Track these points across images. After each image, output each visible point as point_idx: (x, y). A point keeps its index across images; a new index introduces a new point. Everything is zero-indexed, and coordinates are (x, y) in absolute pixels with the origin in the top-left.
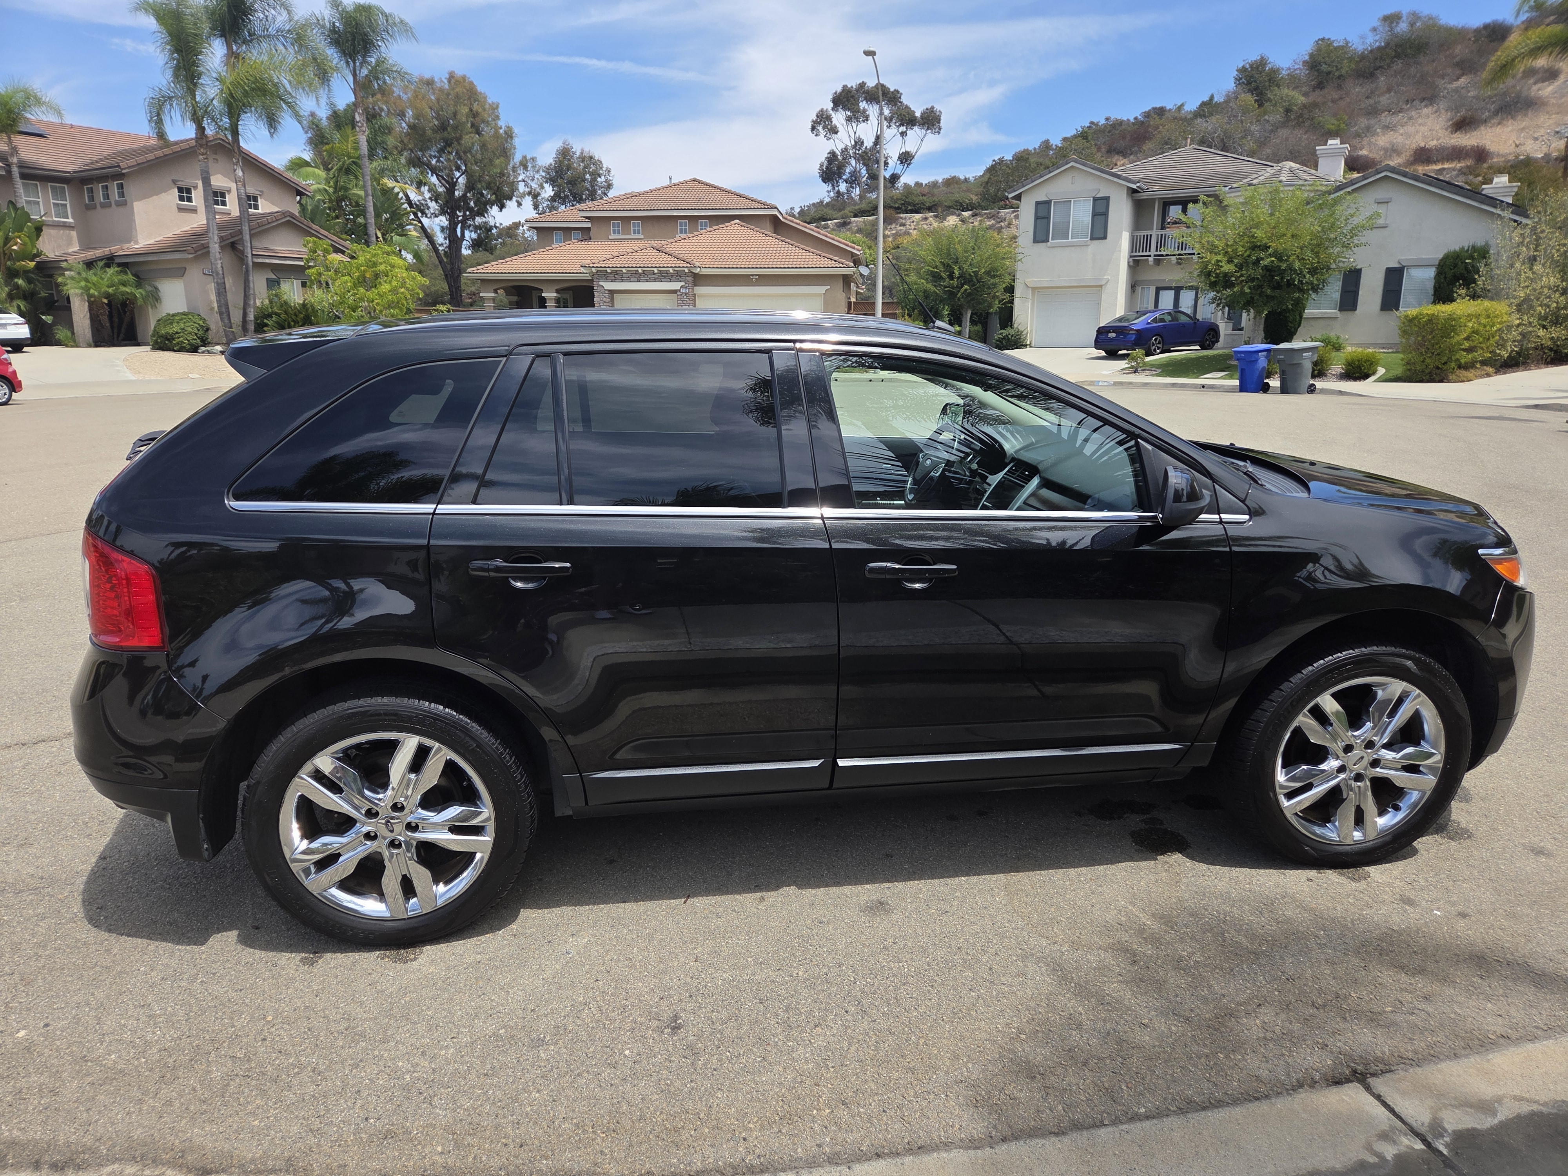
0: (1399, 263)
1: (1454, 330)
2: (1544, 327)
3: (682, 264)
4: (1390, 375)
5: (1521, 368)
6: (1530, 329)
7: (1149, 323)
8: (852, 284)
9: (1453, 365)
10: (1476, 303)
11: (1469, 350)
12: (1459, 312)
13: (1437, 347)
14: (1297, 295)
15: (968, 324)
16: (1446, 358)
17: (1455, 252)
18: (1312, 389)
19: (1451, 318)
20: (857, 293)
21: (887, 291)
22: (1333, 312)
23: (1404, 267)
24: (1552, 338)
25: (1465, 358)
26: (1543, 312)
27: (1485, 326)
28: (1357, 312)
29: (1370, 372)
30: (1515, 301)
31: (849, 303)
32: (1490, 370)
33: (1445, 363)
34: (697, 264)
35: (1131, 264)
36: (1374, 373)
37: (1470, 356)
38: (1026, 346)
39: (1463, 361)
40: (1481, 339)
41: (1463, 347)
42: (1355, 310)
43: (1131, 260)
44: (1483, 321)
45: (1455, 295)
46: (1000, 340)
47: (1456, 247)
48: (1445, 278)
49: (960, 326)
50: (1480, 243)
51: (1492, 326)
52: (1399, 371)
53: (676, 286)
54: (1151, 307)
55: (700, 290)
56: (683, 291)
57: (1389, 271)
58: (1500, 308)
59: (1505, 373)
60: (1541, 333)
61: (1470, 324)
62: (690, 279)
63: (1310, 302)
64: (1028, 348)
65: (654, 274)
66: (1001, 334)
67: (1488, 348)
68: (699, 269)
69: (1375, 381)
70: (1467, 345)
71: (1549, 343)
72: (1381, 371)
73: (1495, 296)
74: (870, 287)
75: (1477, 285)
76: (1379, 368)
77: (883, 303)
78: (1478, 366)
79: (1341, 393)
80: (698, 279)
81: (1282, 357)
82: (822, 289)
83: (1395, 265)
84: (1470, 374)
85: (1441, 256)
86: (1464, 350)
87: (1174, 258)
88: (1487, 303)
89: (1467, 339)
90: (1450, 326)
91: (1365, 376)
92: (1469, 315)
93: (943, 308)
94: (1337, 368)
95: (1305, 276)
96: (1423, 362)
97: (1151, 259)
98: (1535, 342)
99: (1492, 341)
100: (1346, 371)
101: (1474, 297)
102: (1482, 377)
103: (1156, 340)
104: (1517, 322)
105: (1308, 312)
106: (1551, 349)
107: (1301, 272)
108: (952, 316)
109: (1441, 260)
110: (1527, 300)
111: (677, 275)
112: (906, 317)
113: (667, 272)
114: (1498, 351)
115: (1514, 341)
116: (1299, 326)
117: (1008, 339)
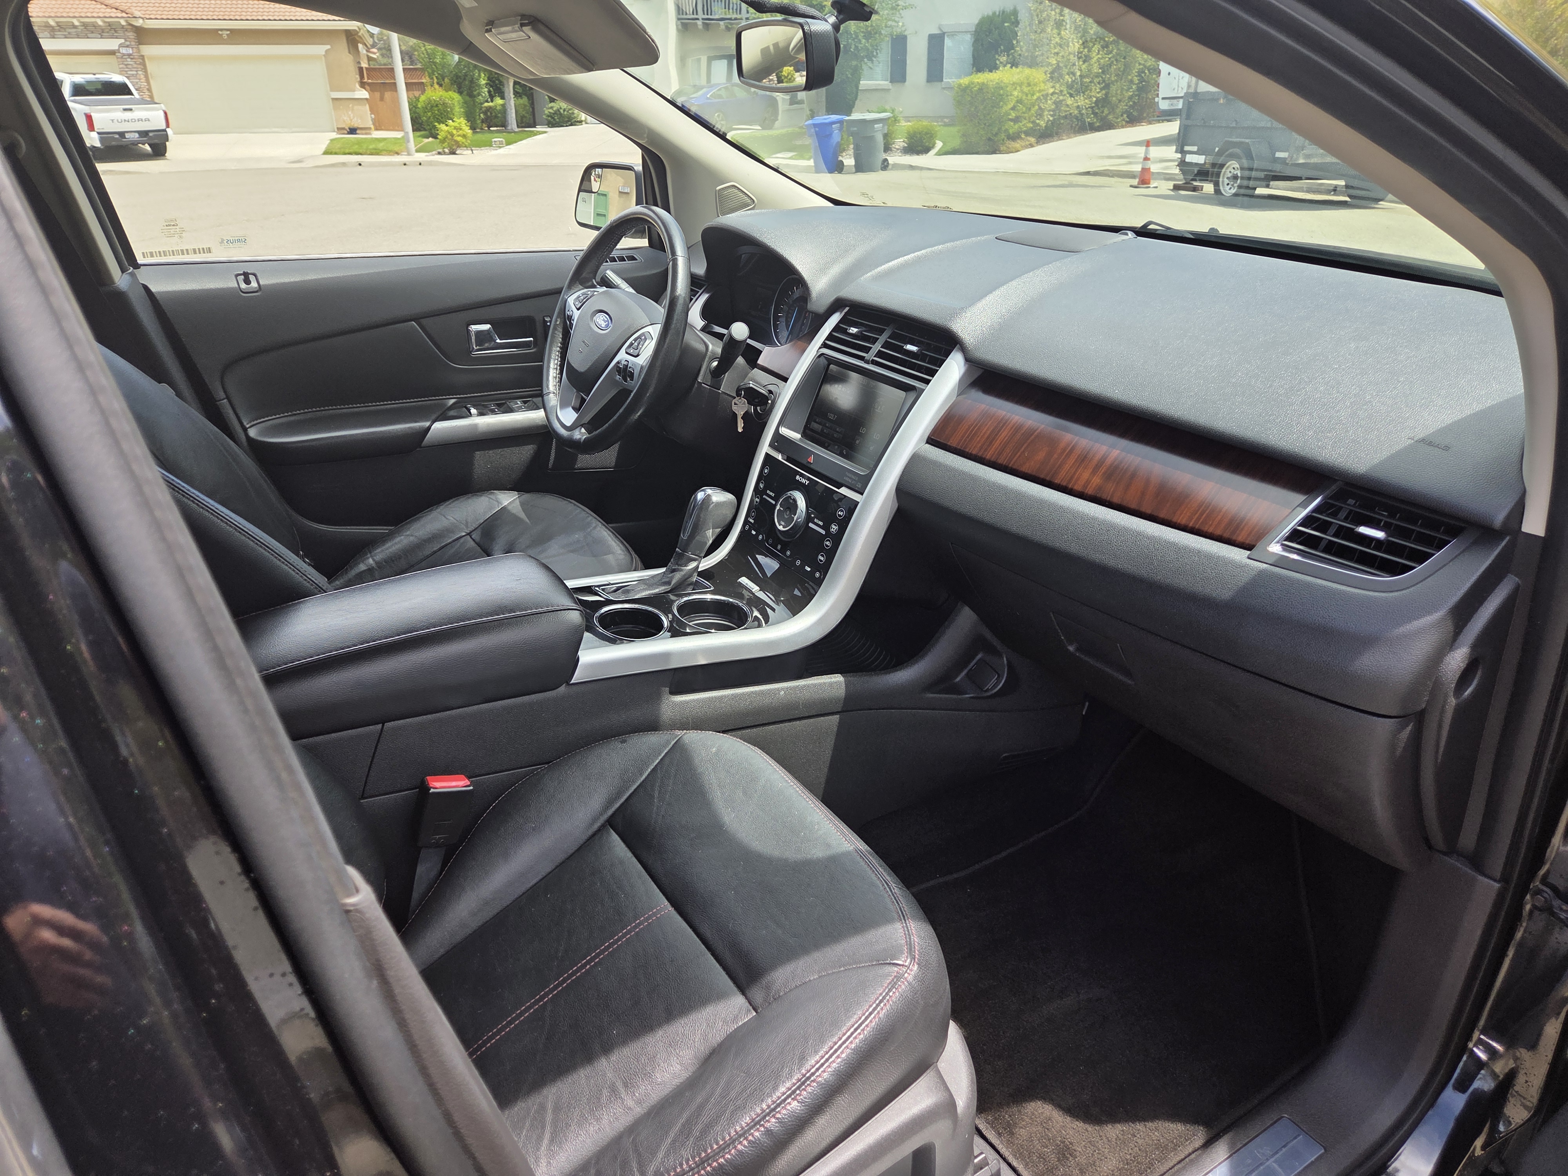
0: (940, 29)
1: (1002, 100)
2: (1071, 95)
3: (114, 13)
4: (948, 148)
5: (1055, 138)
6: (1061, 98)
7: (708, 99)
8: (360, 46)
9: (1003, 136)
10: (1018, 70)
11: (1016, 120)
12: (1006, 81)
13: (988, 117)
14: (854, 63)
15: (512, 96)
16: (996, 129)
17: (988, 16)
18: (885, 165)
19: (999, 87)
20: (370, 59)
21: (407, 58)
22: (885, 84)
23: (944, 33)
24: (1078, 107)
25: (1013, 128)
26: (1070, 80)
27: (1027, 95)
28: (907, 83)
29: (931, 146)
30: (1050, 69)
31: (361, 70)
32: (1033, 140)
33: (997, 134)
34: (137, 14)
35: (680, 27)
36: (933, 147)
37: (1016, 126)
38: (581, 122)
39: (1011, 131)
40: (1024, 109)
41: (1010, 117)
42: (905, 81)
43: (679, 22)
44: (1026, 89)
45: (998, 62)
46: (551, 116)
47: (989, 12)
48: (982, 45)
49: (503, 98)
50: (1009, 8)
51: (1033, 95)
52: (956, 143)
53: (112, 44)
54: (704, 81)
55: (148, 50)
56: (123, 51)
57: (932, 37)
58: (1038, 75)
59: (1044, 143)
60: (1070, 101)
61: (1016, 93)
62: (131, 35)
63: (865, 70)
64: (584, 125)
65: (75, 27)
66: (552, 108)
67: (1029, 118)
68: (141, 21)
69: (936, 155)
70: (1013, 115)
71: (1076, 112)
72: (939, 145)
73: (1033, 63)
74: (384, 51)
75: (1015, 51)
76: (937, 142)
77: (404, 69)
78: (1023, 136)
79: (912, 167)
80: (143, 35)
81: (855, 129)
82: (320, 49)
83: (937, 32)
84: (1017, 145)
85: (977, 22)
86: (1011, 120)
87: (722, 23)
88: (1027, 71)
89: (1013, 109)
90: (998, 95)
91: (926, 150)
92: (1014, 84)
93: (479, 76)
94: (900, 142)
95: (860, 41)
96: (977, 133)
97: (699, 23)
98: (1066, 111)
99: (1033, 111)
100: (909, 144)
101: (1014, 64)
102: (1026, 147)
103: (718, 116)
104: (1051, 90)
105: (864, 83)
106: (1077, 118)
107: (857, 36)
108: (491, 86)
109: (978, 25)
110: (1058, 67)
111: (111, 30)
112: (436, 86)
113: (95, 25)
114: (1038, 121)
115: (1049, 111)
116: (856, 99)
117: (561, 114)
